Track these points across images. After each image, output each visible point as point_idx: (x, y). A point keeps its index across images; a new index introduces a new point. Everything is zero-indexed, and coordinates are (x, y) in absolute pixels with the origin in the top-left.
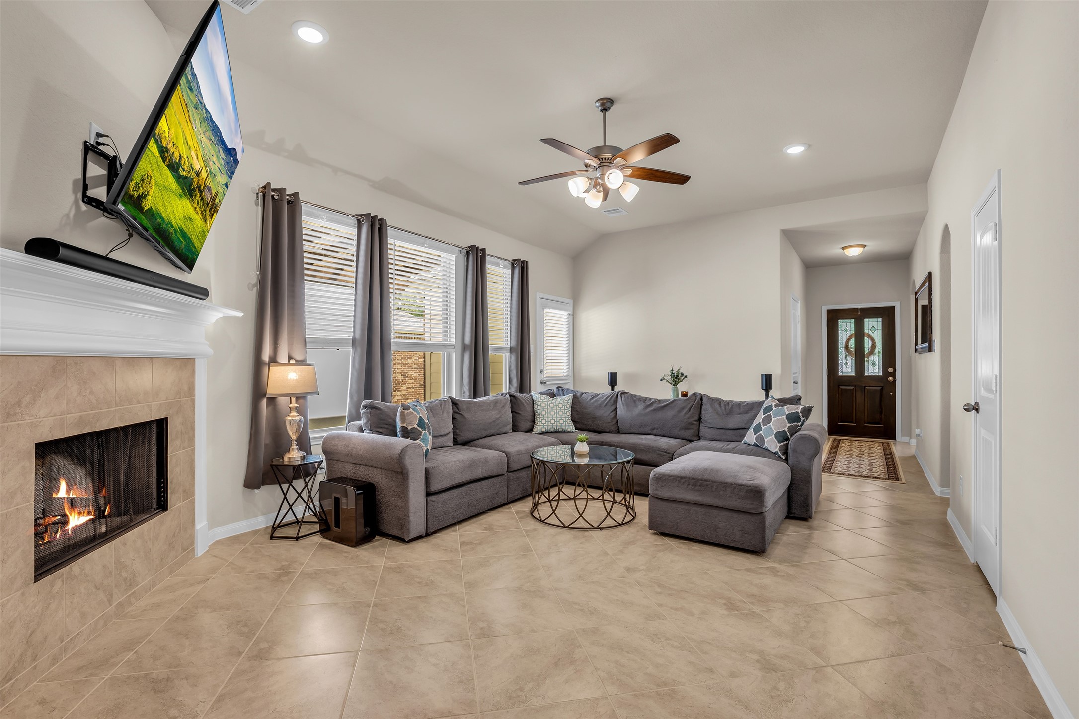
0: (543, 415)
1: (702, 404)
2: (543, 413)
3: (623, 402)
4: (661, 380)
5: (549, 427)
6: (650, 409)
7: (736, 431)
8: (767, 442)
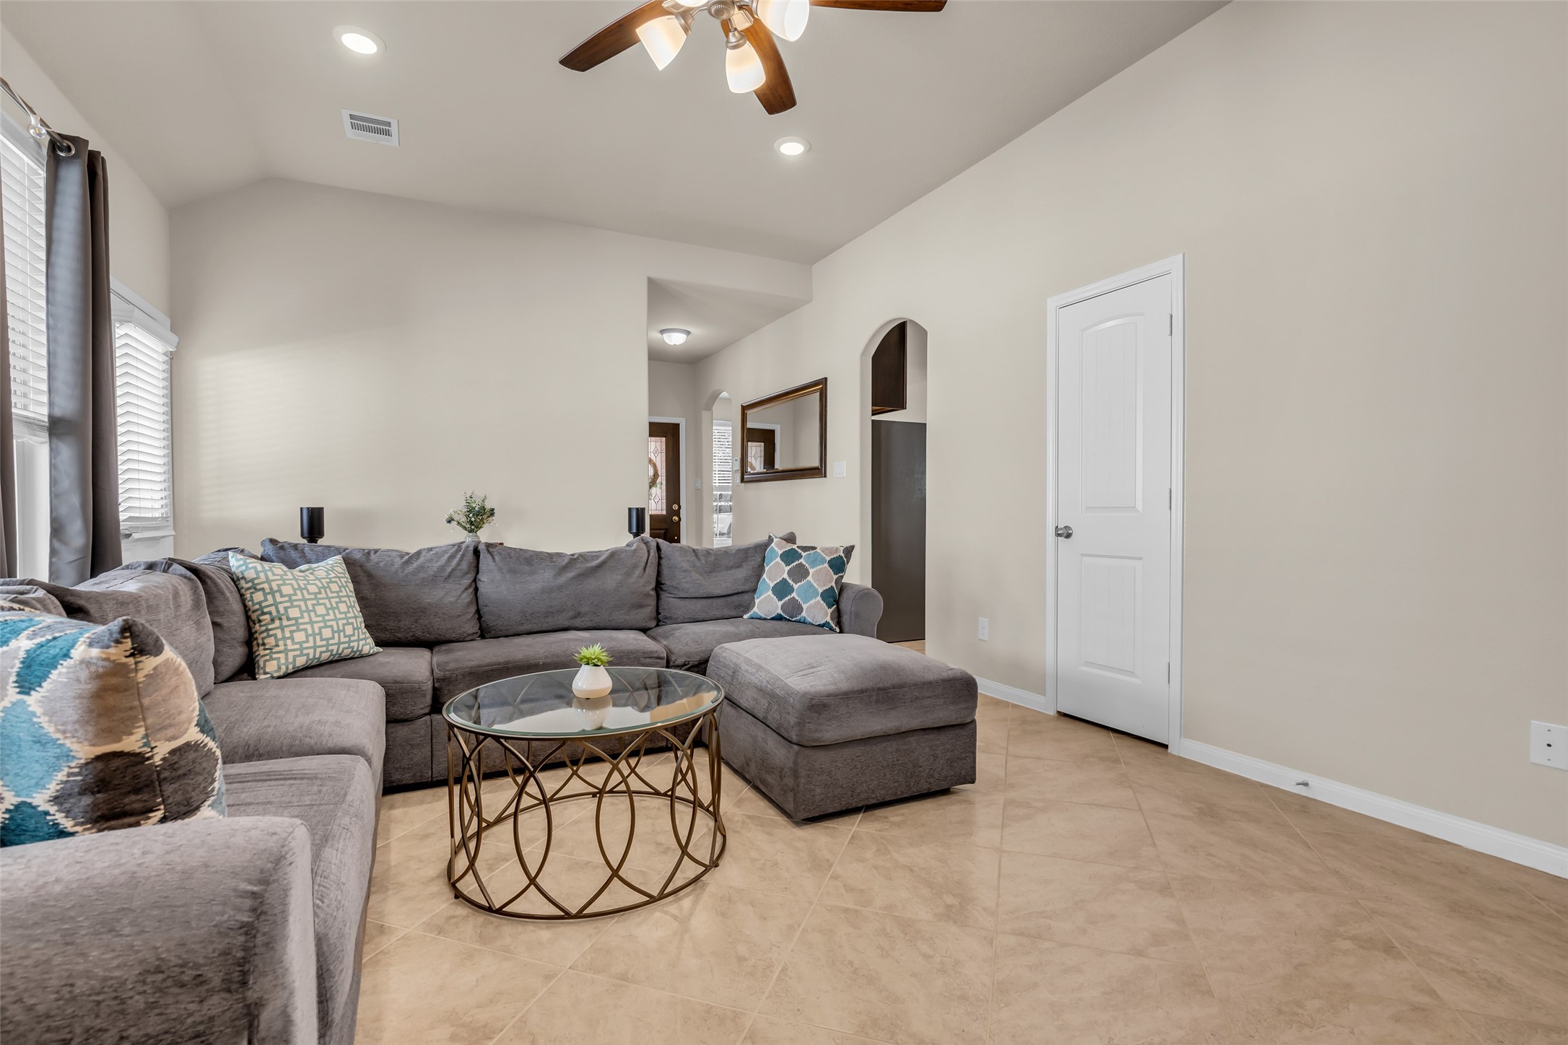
1: (660, 558)
3: (499, 566)
6: (570, 575)
8: (807, 609)
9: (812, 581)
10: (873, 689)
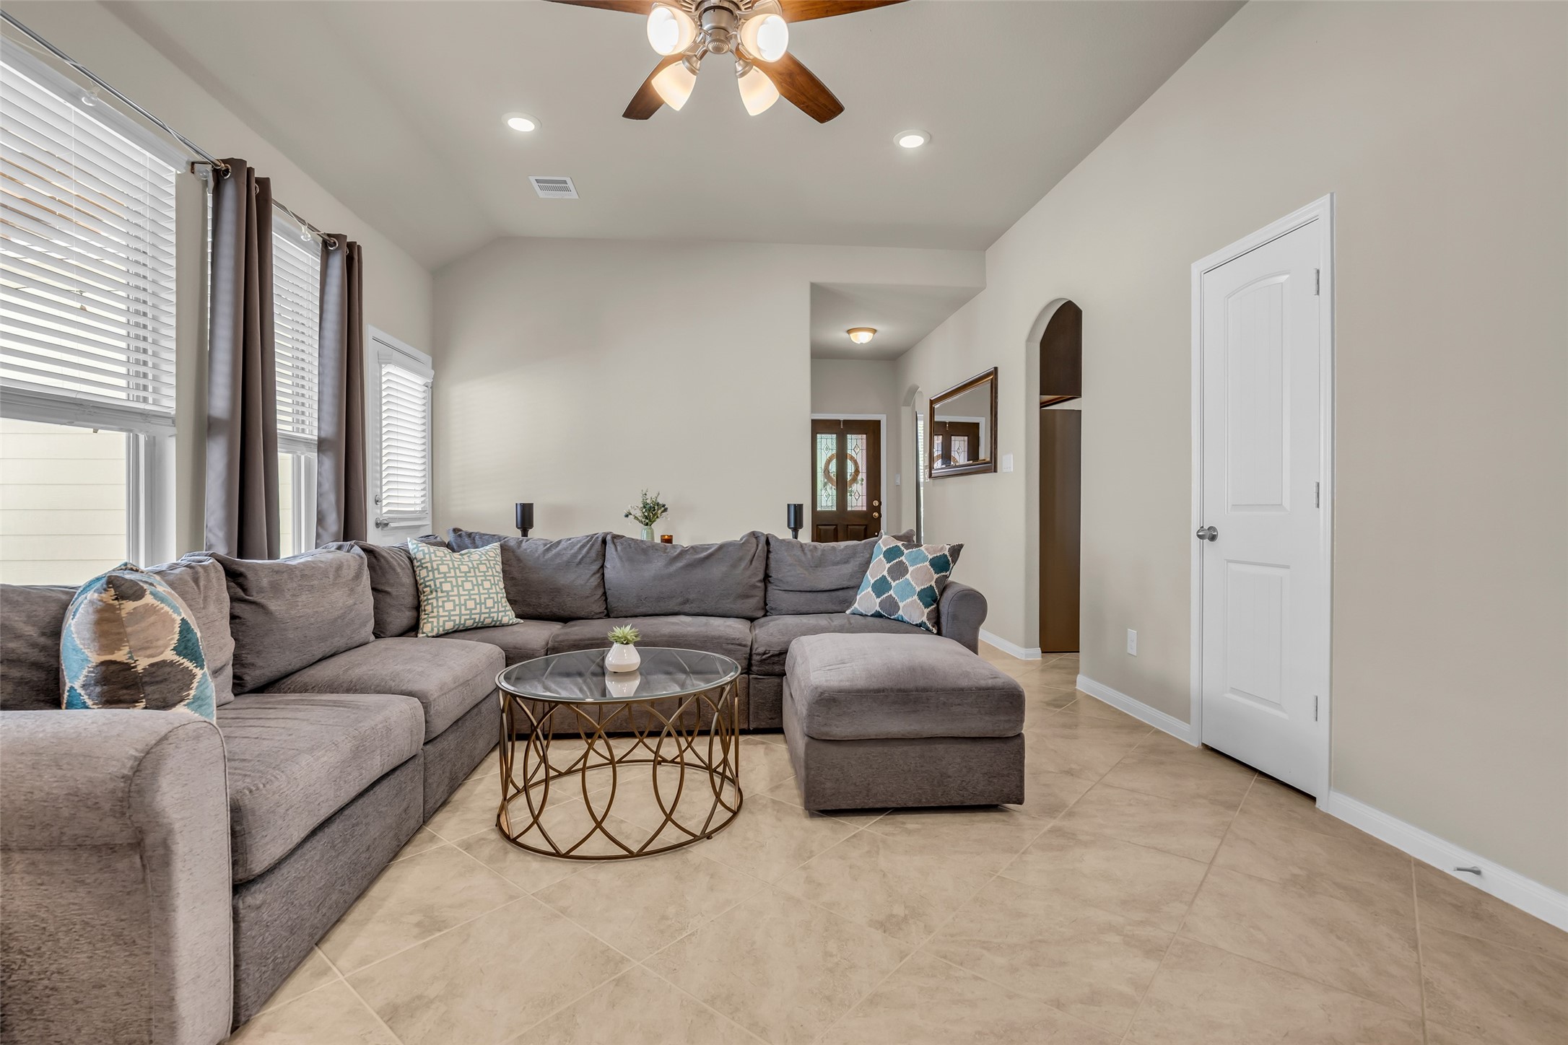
0: (447, 592)
1: (769, 552)
2: (446, 587)
3: (621, 554)
4: (627, 516)
5: (463, 618)
6: (679, 564)
7: (833, 594)
8: (903, 607)
9: (910, 579)
10: (892, 690)
